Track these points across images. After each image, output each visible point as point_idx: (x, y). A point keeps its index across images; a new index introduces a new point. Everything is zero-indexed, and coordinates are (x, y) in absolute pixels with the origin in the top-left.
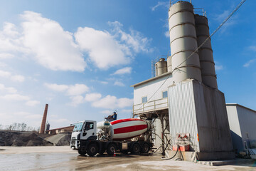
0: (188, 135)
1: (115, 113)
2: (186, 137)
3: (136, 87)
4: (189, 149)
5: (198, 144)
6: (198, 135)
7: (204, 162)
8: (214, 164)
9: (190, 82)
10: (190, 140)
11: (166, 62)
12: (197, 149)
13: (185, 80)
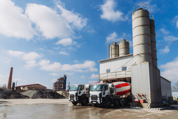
0: (144, 94)
1: (65, 76)
2: (143, 95)
3: (102, 62)
4: (145, 102)
5: (150, 99)
6: (151, 94)
7: (155, 109)
8: (161, 110)
9: (147, 64)
10: (145, 97)
11: (118, 46)
12: (150, 102)
13: (143, 62)
